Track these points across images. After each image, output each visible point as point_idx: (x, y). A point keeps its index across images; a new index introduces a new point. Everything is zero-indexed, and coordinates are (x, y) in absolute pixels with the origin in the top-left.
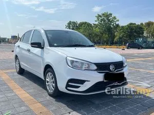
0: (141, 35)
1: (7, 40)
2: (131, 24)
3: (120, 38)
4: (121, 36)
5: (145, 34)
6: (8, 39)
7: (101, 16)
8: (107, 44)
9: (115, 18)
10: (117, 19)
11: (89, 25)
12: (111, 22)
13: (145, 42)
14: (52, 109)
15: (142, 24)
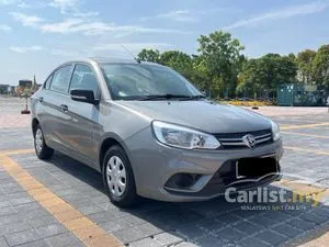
0: (291, 79)
1: (9, 89)
2: (270, 55)
3: (248, 85)
4: (250, 80)
5: (299, 77)
6: (13, 87)
7: (207, 40)
8: (222, 96)
9: (236, 43)
10: (241, 45)
11: (184, 58)
12: (229, 51)
13: (299, 93)
14: (115, 229)
15: (292, 56)
